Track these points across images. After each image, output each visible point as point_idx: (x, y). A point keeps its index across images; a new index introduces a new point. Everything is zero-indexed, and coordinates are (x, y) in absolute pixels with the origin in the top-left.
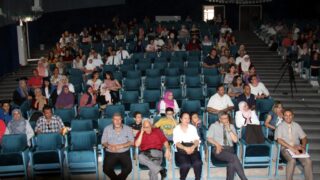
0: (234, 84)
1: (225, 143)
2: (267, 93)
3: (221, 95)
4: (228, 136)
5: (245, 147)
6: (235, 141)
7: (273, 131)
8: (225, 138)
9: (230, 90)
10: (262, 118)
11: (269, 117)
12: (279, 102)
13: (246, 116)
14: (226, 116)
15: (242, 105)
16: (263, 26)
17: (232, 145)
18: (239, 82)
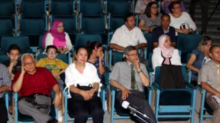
0: (148, 13)
1: (133, 87)
4: (137, 79)
5: (158, 92)
6: (147, 85)
7: (196, 74)
8: (133, 80)
9: (142, 22)
10: (184, 58)
11: (193, 57)
12: (209, 39)
17: (141, 90)
18: (153, 11)
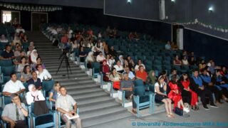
0: (25, 71)
1: (18, 118)
2: (50, 77)
3: (14, 81)
4: (20, 113)
5: (34, 118)
6: (26, 115)
7: (54, 103)
8: (18, 114)
9: (22, 77)
10: (47, 95)
11: (52, 94)
13: (34, 95)
14: (17, 97)
15: (31, 87)
16: (48, 28)
17: (23, 119)
18: (28, 70)
